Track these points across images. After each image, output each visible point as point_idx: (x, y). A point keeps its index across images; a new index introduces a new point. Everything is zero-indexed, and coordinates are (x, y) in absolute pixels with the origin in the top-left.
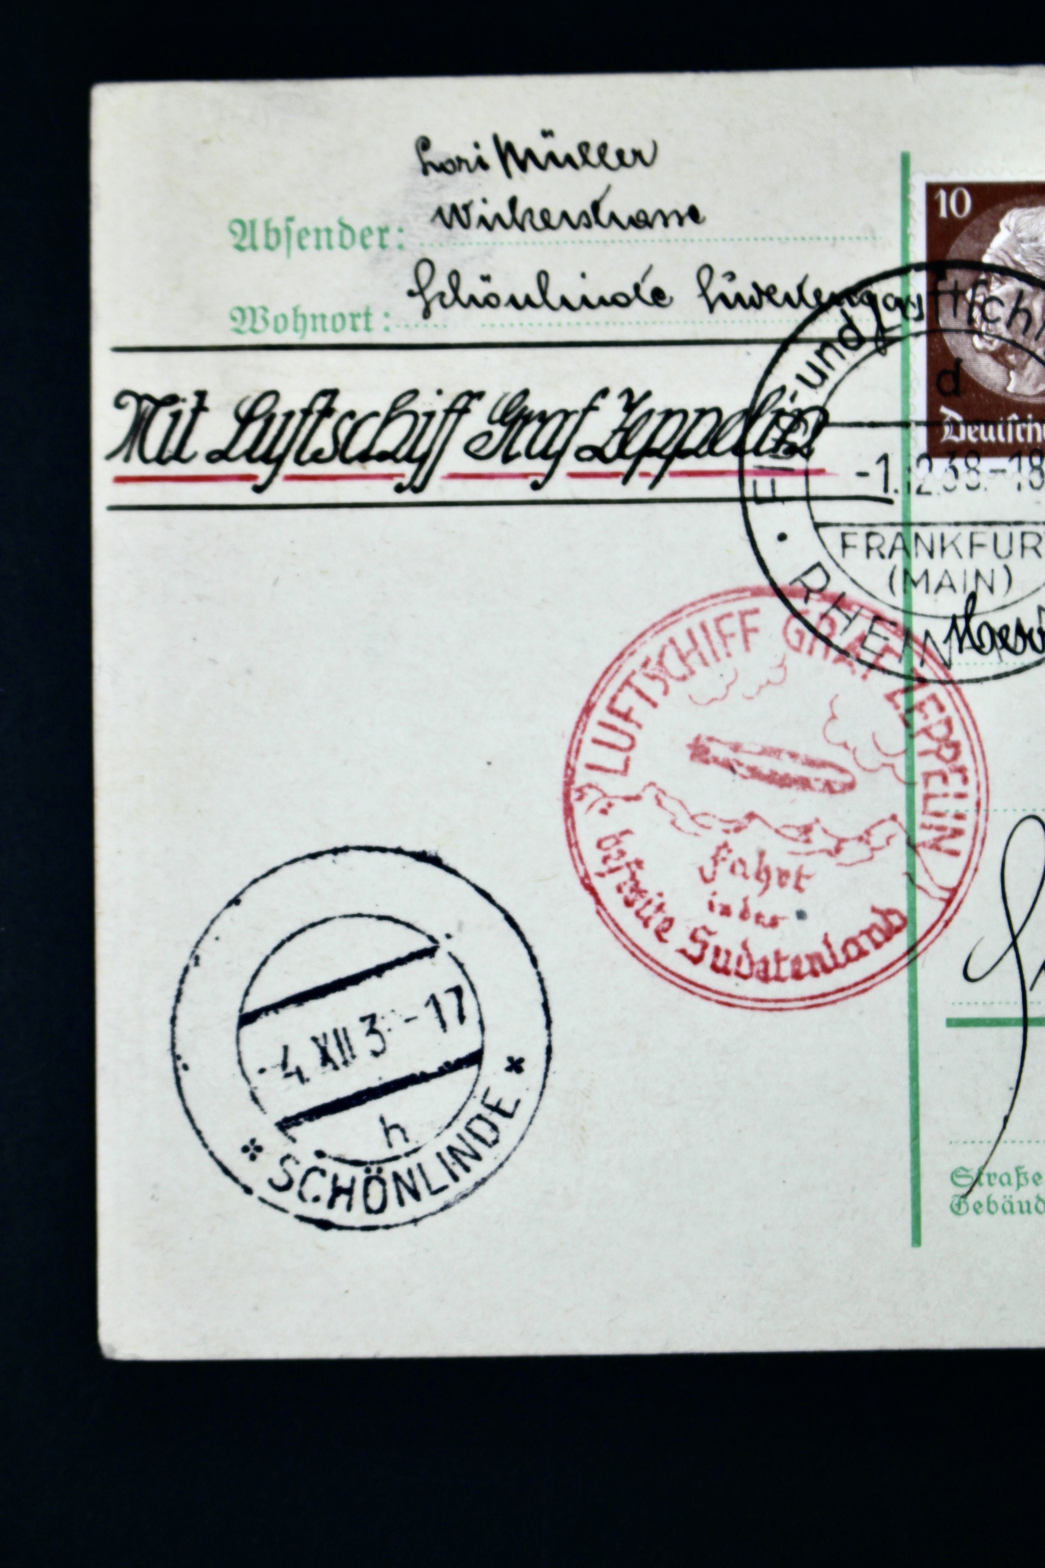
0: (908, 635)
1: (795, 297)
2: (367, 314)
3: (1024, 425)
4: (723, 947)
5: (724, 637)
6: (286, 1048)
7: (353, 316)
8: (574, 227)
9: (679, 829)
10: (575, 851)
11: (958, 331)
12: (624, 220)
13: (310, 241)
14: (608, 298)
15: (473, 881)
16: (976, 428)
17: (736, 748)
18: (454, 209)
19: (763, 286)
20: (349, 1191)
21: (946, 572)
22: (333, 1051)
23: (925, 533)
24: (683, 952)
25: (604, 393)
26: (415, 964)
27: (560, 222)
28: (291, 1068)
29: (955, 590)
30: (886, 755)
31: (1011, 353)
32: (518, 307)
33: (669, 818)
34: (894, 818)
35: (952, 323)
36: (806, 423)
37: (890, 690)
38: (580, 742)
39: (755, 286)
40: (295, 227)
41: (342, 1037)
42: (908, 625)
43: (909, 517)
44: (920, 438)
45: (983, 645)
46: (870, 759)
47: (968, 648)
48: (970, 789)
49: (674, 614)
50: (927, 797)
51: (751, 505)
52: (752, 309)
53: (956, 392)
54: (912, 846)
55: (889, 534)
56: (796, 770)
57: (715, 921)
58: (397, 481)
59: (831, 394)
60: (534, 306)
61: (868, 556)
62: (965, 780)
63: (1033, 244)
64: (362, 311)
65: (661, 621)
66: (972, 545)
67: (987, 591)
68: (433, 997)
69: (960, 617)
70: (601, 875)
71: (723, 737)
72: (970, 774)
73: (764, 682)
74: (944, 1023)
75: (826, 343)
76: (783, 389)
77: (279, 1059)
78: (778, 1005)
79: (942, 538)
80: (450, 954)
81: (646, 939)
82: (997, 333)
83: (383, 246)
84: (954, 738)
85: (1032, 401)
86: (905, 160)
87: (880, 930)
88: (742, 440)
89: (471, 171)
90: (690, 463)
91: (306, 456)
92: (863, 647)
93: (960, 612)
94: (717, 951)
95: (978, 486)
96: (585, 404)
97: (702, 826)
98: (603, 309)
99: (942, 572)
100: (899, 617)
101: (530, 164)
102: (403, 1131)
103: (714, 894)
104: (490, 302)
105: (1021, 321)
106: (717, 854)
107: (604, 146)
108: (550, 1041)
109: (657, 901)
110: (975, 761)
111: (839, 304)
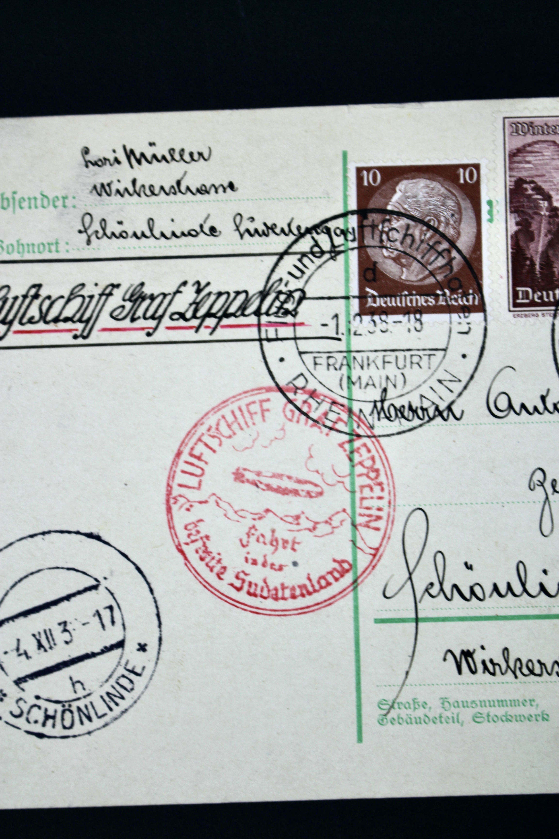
0: (350, 411)
1: (286, 230)
2: (57, 243)
3: (411, 297)
4: (253, 581)
5: (251, 414)
6: (18, 640)
7: (49, 244)
8: (167, 194)
9: (228, 518)
10: (173, 531)
11: (374, 247)
12: (194, 190)
13: (25, 204)
14: (186, 232)
15: (118, 548)
16: (385, 299)
17: (259, 474)
18: (103, 185)
19: (269, 225)
20: (53, 717)
21: (370, 377)
22: (44, 642)
24: (232, 585)
25: (185, 283)
26: (88, 594)
27: (160, 192)
28: (21, 651)
29: (375, 387)
30: (339, 476)
31: (403, 258)
32: (138, 238)
33: (224, 512)
34: (344, 510)
35: (372, 243)
36: (293, 297)
37: (341, 441)
38: (175, 472)
39: (265, 224)
40: (17, 197)
41: (48, 634)
42: (350, 406)
43: (350, 348)
44: (355, 304)
45: (391, 416)
46: (331, 479)
47: (383, 418)
48: (385, 494)
49: (224, 402)
50: (362, 499)
51: (265, 343)
52: (264, 237)
53: (374, 280)
54: (354, 525)
55: (339, 357)
56: (291, 485)
57: (249, 568)
58: (74, 332)
59: (307, 282)
60: (146, 237)
61: (328, 369)
62: (382, 490)
63: (414, 199)
64: (54, 242)
65: (217, 406)
66: (384, 362)
67: (393, 387)
68: (98, 612)
69: (378, 401)
70: (187, 544)
71: (252, 468)
72: (385, 486)
73: (273, 438)
74: (373, 621)
75: (304, 255)
76: (281, 280)
77: (14, 646)
78: (284, 613)
79: (368, 359)
80: (107, 588)
81: (211, 578)
82: (396, 248)
83: (65, 206)
84: (376, 467)
85: (415, 284)
86: (345, 155)
87: (338, 571)
88: (259, 308)
89: (111, 165)
90: (232, 321)
91: (25, 320)
92: (326, 418)
93: (378, 398)
94: (250, 584)
95: (387, 331)
96: (174, 289)
97: (241, 517)
98: (183, 238)
99: (368, 377)
100: (345, 402)
101: (143, 161)
102: (82, 684)
104: (122, 235)
105: (408, 240)
106: (249, 532)
107: (183, 150)
108: (161, 634)
109: (217, 557)
110: (388, 479)
111: (310, 233)
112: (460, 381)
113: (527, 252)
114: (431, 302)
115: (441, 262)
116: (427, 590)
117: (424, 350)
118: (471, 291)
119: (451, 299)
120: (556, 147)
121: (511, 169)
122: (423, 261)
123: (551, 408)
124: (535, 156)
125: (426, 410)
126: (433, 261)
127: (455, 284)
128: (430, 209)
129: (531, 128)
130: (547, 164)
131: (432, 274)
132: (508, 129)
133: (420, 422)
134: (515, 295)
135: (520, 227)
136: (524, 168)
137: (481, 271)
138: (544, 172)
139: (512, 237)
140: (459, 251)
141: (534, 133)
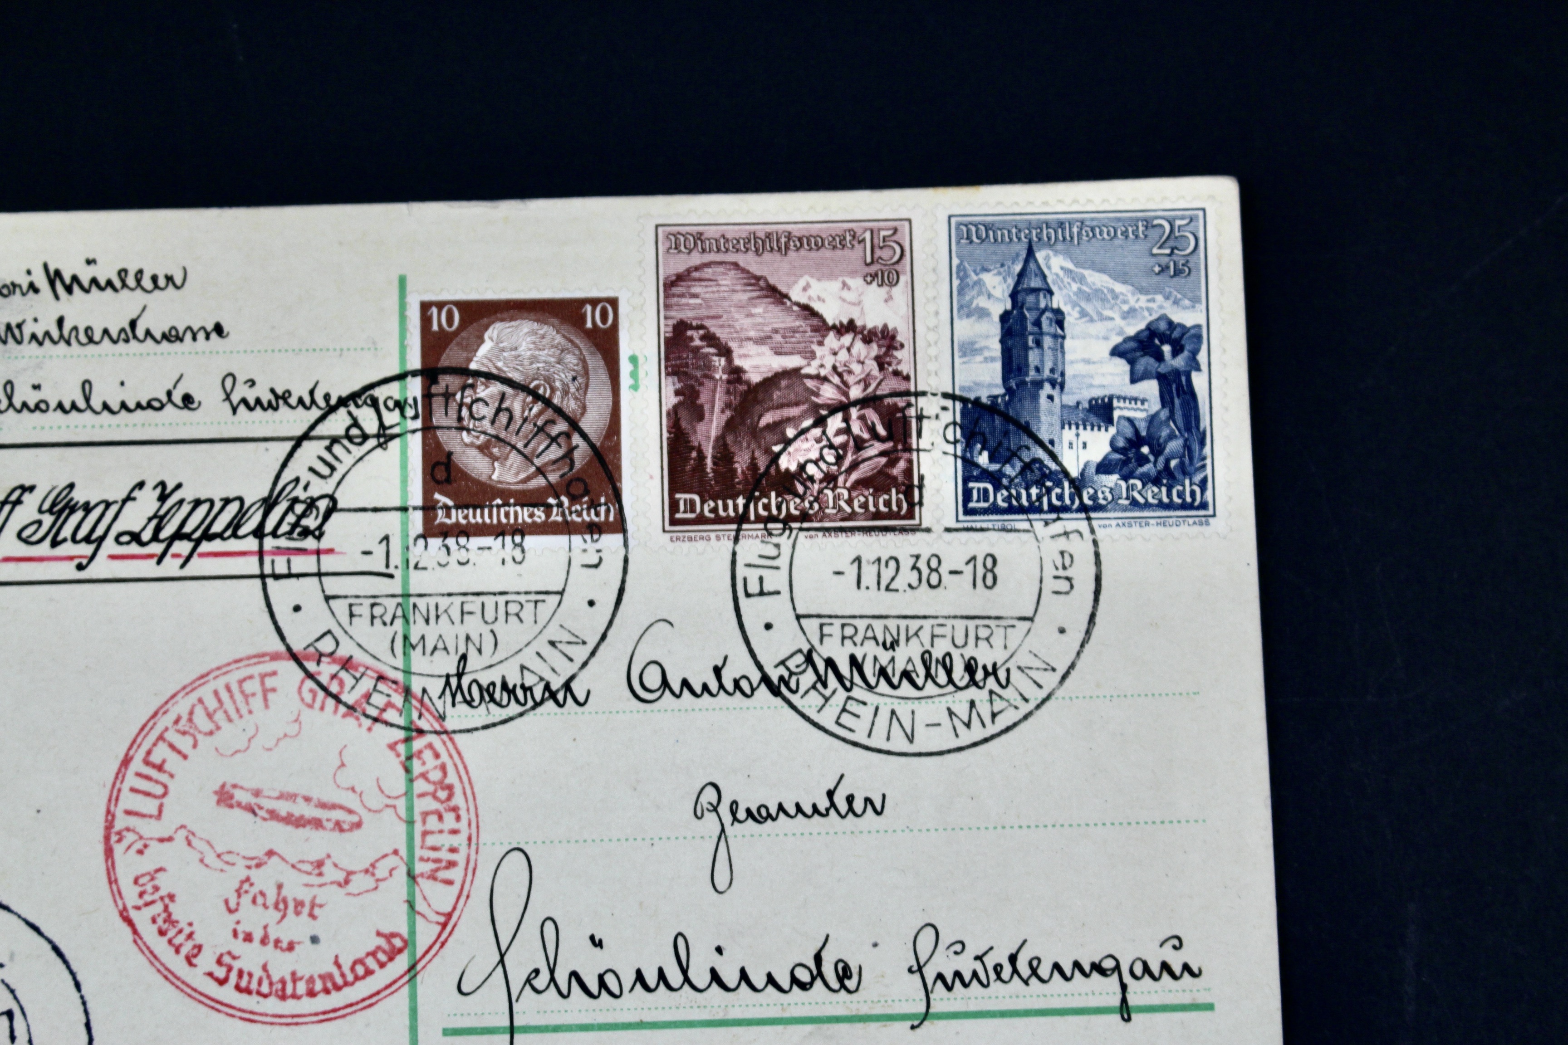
0: (407, 692)
1: (307, 400)
3: (507, 508)
4: (246, 970)
5: (246, 697)
8: (115, 342)
9: (207, 866)
10: (114, 887)
11: (449, 428)
12: (158, 336)
14: (144, 403)
15: (23, 915)
16: (466, 511)
17: (257, 793)
18: (9, 328)
19: (280, 392)
21: (441, 636)
23: (421, 603)
24: (210, 974)
25: (141, 485)
27: (102, 339)
29: (448, 653)
30: (389, 797)
31: (495, 447)
32: (65, 412)
33: (199, 856)
34: (396, 852)
35: (444, 422)
36: (317, 509)
37: (392, 740)
38: (119, 790)
39: (273, 391)
42: (407, 684)
43: (408, 590)
44: (417, 519)
45: (473, 700)
46: (375, 800)
47: (460, 702)
48: (463, 825)
49: (202, 677)
50: (425, 834)
51: (270, 581)
52: (270, 411)
53: (448, 481)
54: (412, 876)
55: (391, 603)
56: (310, 812)
57: (238, 946)
59: (339, 483)
60: (79, 410)
61: (372, 624)
62: (458, 818)
63: (513, 353)
65: (191, 684)
66: (462, 613)
67: (476, 652)
69: (453, 676)
70: (138, 908)
71: (246, 785)
72: (463, 813)
73: (282, 735)
74: (440, 1032)
75: (335, 440)
76: (297, 480)
78: (294, 1020)
79: (437, 607)
80: (3, 982)
81: (177, 964)
82: (483, 429)
84: (448, 781)
85: (513, 487)
86: (402, 282)
87: (384, 952)
88: (262, 524)
89: (24, 294)
90: (216, 545)
92: (368, 703)
93: (453, 671)
95: (468, 562)
96: (124, 495)
97: (227, 863)
98: (139, 412)
99: (437, 637)
100: (399, 676)
101: (76, 288)
103: (238, 922)
104: (40, 407)
105: (503, 418)
106: (240, 888)
107: (140, 272)
109: (187, 930)
110: (467, 801)
111: (346, 406)
112: (584, 643)
113: (692, 438)
114: (540, 517)
115: (555, 452)
116: (528, 981)
117: (527, 593)
118: (603, 500)
119: (571, 513)
120: (739, 272)
121: (667, 307)
122: (527, 451)
123: (730, 687)
124: (706, 286)
125: (530, 689)
126: (543, 451)
127: (577, 489)
128: (538, 369)
129: (699, 242)
130: (724, 299)
131: (540, 471)
132: (663, 244)
133: (520, 709)
134: (674, 506)
135: (681, 398)
136: (688, 305)
137: (618, 468)
138: (720, 312)
139: (668, 414)
140: (584, 436)
141: (704, 251)
